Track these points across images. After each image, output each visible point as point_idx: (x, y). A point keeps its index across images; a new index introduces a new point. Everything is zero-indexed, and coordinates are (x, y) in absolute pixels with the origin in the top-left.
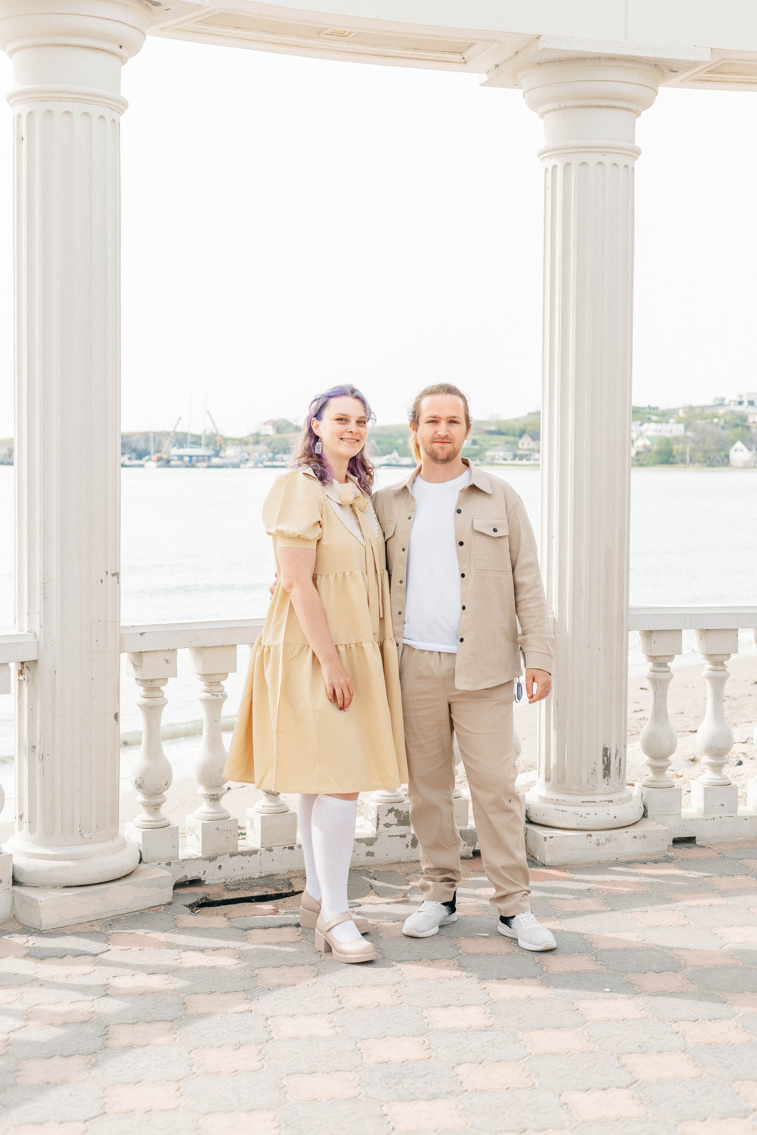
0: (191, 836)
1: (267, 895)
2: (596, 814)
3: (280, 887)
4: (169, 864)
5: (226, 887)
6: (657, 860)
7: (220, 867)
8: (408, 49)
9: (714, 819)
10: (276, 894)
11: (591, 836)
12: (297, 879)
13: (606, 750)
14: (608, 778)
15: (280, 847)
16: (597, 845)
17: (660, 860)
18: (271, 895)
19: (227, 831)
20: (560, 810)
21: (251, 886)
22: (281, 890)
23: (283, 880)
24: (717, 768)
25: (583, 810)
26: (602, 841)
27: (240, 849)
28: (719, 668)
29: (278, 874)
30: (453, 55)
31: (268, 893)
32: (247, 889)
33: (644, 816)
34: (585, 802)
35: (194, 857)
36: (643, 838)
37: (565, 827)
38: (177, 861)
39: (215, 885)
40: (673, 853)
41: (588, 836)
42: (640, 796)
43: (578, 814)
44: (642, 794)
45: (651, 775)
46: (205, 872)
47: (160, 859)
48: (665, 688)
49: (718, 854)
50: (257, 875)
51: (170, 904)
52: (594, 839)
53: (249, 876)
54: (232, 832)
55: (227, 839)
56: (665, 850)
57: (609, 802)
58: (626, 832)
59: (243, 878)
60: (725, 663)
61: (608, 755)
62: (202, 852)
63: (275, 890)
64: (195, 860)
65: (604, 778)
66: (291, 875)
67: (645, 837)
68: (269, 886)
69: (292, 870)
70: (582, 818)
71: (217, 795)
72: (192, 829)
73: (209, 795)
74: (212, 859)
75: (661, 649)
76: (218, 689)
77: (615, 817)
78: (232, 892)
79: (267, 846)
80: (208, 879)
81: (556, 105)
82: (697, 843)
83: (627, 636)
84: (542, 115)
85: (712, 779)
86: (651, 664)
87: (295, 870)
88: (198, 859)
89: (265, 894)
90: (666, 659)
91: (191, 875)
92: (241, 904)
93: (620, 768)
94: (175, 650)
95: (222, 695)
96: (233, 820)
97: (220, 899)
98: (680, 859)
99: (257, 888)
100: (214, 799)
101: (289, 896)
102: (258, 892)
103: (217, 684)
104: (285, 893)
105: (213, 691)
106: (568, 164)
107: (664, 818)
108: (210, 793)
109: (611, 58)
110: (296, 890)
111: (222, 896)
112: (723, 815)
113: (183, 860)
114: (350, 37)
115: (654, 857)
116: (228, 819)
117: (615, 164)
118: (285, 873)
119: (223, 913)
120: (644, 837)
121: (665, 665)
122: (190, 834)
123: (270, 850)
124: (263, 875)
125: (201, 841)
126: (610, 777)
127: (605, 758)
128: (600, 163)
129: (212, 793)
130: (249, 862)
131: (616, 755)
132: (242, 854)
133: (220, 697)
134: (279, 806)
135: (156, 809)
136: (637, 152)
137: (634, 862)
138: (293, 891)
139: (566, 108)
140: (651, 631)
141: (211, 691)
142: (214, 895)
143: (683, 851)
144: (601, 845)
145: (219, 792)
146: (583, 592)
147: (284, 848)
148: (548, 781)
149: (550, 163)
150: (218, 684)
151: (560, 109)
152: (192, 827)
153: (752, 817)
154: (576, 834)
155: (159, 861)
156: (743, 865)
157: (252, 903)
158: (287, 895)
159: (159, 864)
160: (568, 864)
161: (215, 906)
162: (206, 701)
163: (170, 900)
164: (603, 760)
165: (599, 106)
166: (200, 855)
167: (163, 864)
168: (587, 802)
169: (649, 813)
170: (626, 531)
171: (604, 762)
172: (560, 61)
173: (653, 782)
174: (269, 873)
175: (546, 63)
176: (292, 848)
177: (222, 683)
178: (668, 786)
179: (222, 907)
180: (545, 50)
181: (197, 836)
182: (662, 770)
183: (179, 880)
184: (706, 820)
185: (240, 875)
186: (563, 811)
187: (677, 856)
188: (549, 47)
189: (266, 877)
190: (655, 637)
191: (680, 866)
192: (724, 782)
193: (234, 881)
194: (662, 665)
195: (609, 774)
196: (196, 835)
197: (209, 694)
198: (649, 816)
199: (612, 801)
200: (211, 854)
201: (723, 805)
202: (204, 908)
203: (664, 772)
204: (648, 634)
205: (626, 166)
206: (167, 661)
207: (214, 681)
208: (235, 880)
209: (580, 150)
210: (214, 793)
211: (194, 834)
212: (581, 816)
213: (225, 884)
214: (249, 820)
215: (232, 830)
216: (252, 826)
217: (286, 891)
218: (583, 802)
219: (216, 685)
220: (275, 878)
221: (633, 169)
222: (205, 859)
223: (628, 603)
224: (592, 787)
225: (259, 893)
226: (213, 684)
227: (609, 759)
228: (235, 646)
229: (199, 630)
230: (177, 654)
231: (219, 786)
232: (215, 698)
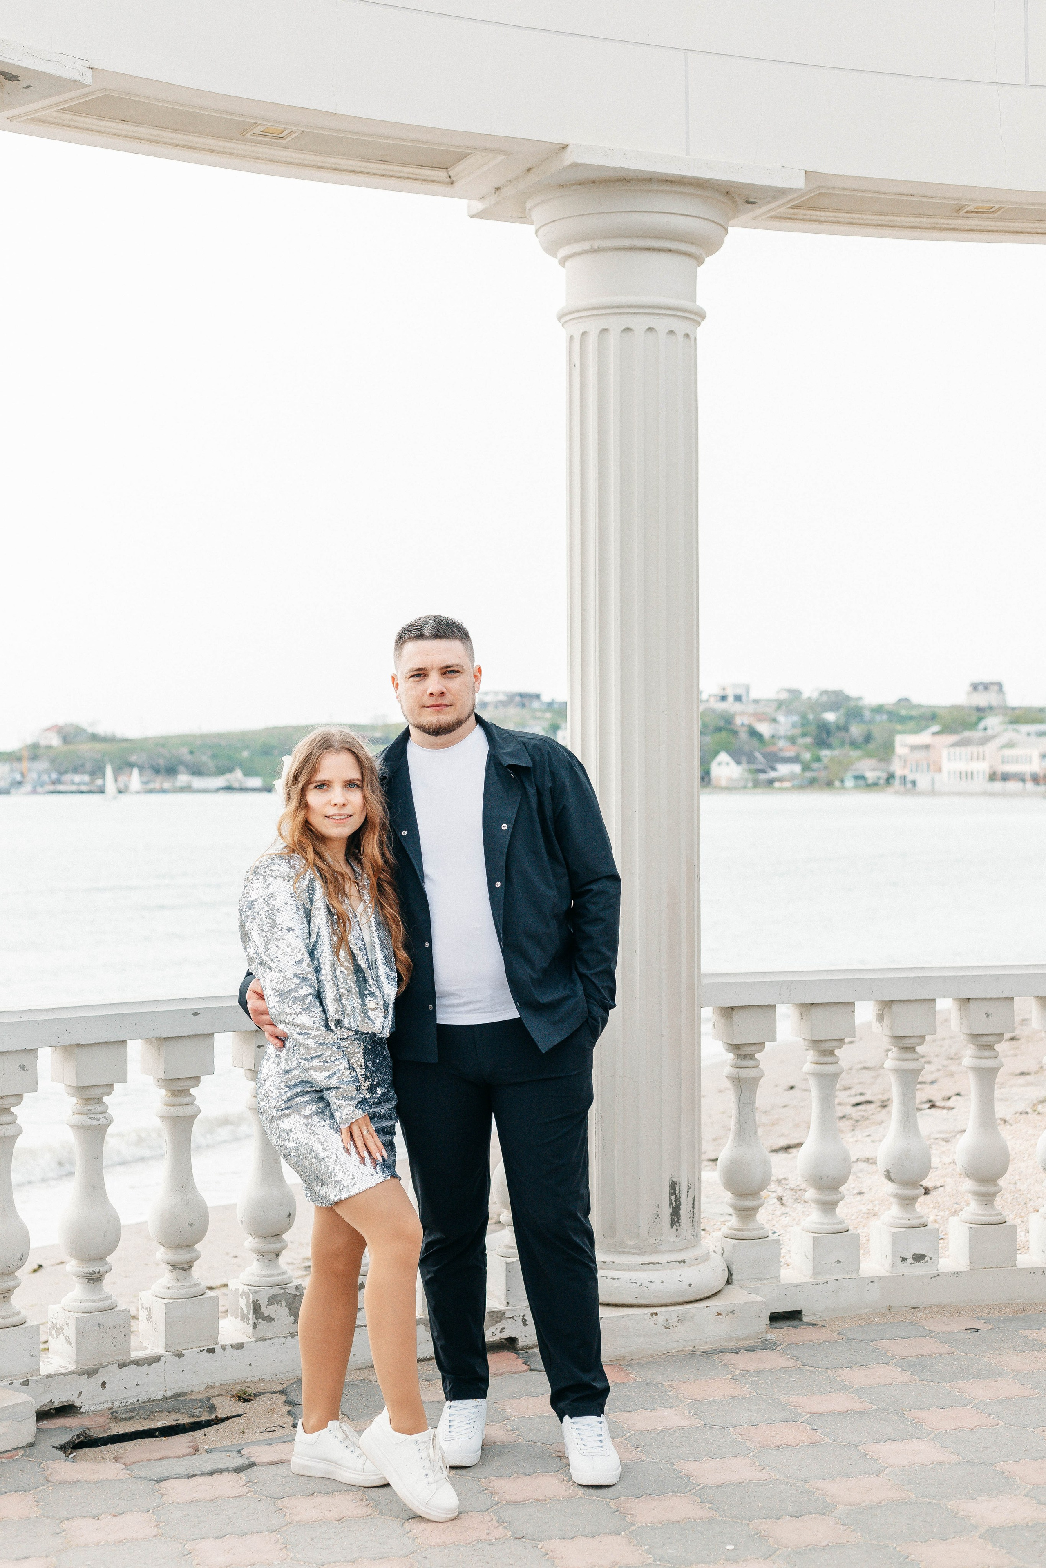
0: (57, 1337)
1: (178, 1426)
2: (662, 1282)
3: (197, 1412)
4: (25, 1383)
5: (114, 1415)
6: (752, 1346)
7: (104, 1384)
8: (369, 160)
9: (827, 1282)
10: (192, 1423)
11: (656, 1314)
12: (220, 1398)
13: (673, 1185)
14: (678, 1228)
15: (195, 1349)
16: (666, 1328)
17: (756, 1346)
18: (184, 1424)
19: (114, 1327)
20: (609, 1278)
21: (152, 1413)
22: (198, 1417)
23: (200, 1400)
24: (829, 1207)
25: (642, 1276)
26: (673, 1321)
27: (135, 1355)
28: (829, 1059)
29: (192, 1391)
30: (434, 172)
31: (180, 1422)
32: (146, 1417)
33: (729, 1282)
34: (646, 1264)
35: (64, 1371)
36: (730, 1315)
37: (617, 1303)
38: (38, 1377)
39: (98, 1413)
40: (773, 1336)
41: (652, 1315)
42: (720, 1252)
43: (636, 1283)
44: (723, 1249)
45: (734, 1221)
46: (81, 1393)
47: (11, 1376)
48: (753, 1091)
49: (839, 1334)
50: (159, 1395)
51: (31, 1445)
52: (661, 1318)
53: (148, 1398)
54: (122, 1329)
55: (114, 1341)
56: (761, 1333)
57: (680, 1262)
58: (707, 1307)
59: (138, 1400)
60: (836, 1052)
61: (677, 1192)
62: (77, 1362)
63: (190, 1417)
64: (65, 1375)
65: (672, 1227)
66: (211, 1393)
67: (734, 1314)
68: (179, 1412)
69: (211, 1384)
70: (643, 1287)
71: (98, 1273)
72: (58, 1327)
73: (87, 1274)
74: (91, 1373)
75: (746, 1032)
76: (100, 1108)
77: (690, 1285)
78: (123, 1422)
79: (174, 1349)
80: (85, 1404)
81: (586, 246)
82: (804, 1319)
83: (699, 1014)
84: (563, 262)
85: (823, 1224)
86: (731, 1056)
87: (217, 1384)
88: (70, 1373)
89: (174, 1423)
90: (753, 1048)
91: (59, 1398)
92: (138, 1441)
93: (693, 1212)
94: (34, 1050)
95: (105, 1117)
96: (122, 1311)
97: (106, 1435)
98: (785, 1344)
99: (161, 1414)
100: (94, 1279)
101: (211, 1426)
102: (163, 1420)
103: (97, 1101)
104: (205, 1421)
105: (92, 1112)
106: (605, 330)
107: (756, 1283)
108: (87, 1270)
109: (667, 181)
110: (222, 1415)
111: (108, 1429)
112: (840, 1277)
113: (48, 1376)
114: (289, 139)
115: (747, 1343)
116: (115, 1309)
117: (671, 332)
118: (203, 1389)
119: (113, 1455)
120: (732, 1312)
121: (751, 1057)
122: (55, 1335)
123: (180, 1355)
124: (169, 1394)
125: (75, 1348)
126: (680, 1226)
127: (673, 1197)
128: (650, 329)
129: (91, 1270)
130: (148, 1374)
131: (688, 1192)
132: (137, 1363)
133: (103, 1121)
134: (191, 1287)
135: (4, 1297)
136: (702, 316)
137: (720, 1352)
138: (216, 1416)
139: (600, 250)
140: (732, 1008)
141: (88, 1112)
142: (98, 1429)
143: (785, 1333)
144: (671, 1327)
145: (101, 1268)
146: (638, 952)
147: (201, 1351)
149: (577, 330)
150: (99, 1100)
151: (592, 251)
152: (58, 1324)
153: (880, 1278)
154: (635, 1313)
155: (11, 1378)
156: (878, 1349)
157: (154, 1439)
158: (208, 1424)
159: (11, 1384)
160: (624, 1358)
161: (99, 1446)
162: (79, 1128)
163: (31, 1439)
164: (670, 1200)
165: (649, 249)
166: (72, 1367)
167: (17, 1382)
168: (649, 1264)
169: (734, 1277)
170: (696, 863)
171: (671, 1204)
172: (593, 182)
173: (739, 1230)
174: (178, 1391)
175: (573, 184)
176: (212, 1351)
177: (105, 1099)
178: (761, 1236)
179: (109, 1447)
180: (574, 166)
181: (67, 1338)
182: (749, 1212)
183: (41, 1407)
184: (817, 1285)
185: (134, 1395)
186: (614, 1279)
187: (780, 1340)
188: (580, 161)
189: (173, 1397)
190: (737, 1016)
191: (788, 1355)
192: (840, 1227)
193: (125, 1406)
194: (748, 1057)
195: (678, 1221)
196: (65, 1336)
197: (85, 1117)
198: (735, 1282)
199: (684, 1261)
200: (89, 1365)
201: (839, 1262)
202: (81, 1450)
203: (755, 1215)
204: (729, 1011)
205: (687, 335)
206: (23, 1068)
207: (93, 1096)
208: (127, 1404)
209: (621, 311)
210: (93, 1269)
211: (62, 1337)
212: (641, 1285)
213: (111, 1411)
214: (144, 1310)
215: (122, 1327)
216: (149, 1317)
217: (205, 1417)
218: (642, 1264)
219: (96, 1103)
220: (188, 1398)
221: (695, 339)
222: (82, 1373)
223: (699, 968)
224: (655, 1242)
225: (166, 1422)
226: (91, 1102)
227: (678, 1199)
228: (125, 1042)
229: (71, 1019)
230: (37, 1057)
231: (101, 1259)
232: (94, 1122)
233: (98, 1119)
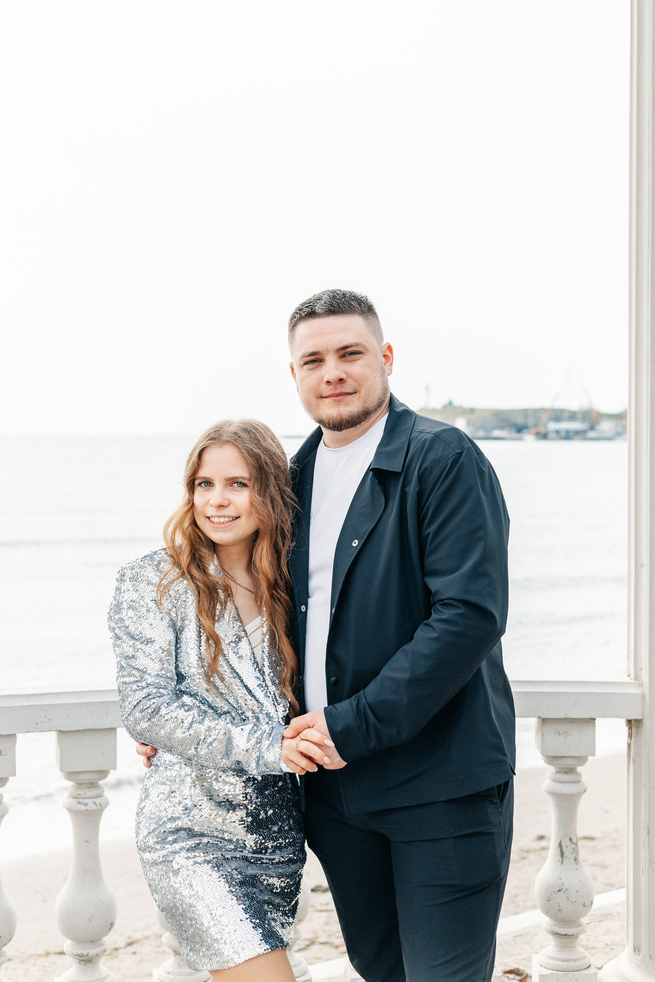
71: (87, 955)
73: (75, 955)
94: (12, 737)
95: (94, 803)
100: (88, 960)
103: (89, 786)
105: (81, 796)
129: (79, 952)
133: (91, 806)
141: (78, 797)
148: (637, 952)
150: (93, 785)
162: (72, 811)
177: (101, 783)
197: (75, 801)
210: (82, 952)
219: (88, 788)
226: (86, 786)
228: (113, 730)
229: (50, 706)
230: (16, 742)
231: (95, 940)
232: (82, 807)
233: (86, 805)
